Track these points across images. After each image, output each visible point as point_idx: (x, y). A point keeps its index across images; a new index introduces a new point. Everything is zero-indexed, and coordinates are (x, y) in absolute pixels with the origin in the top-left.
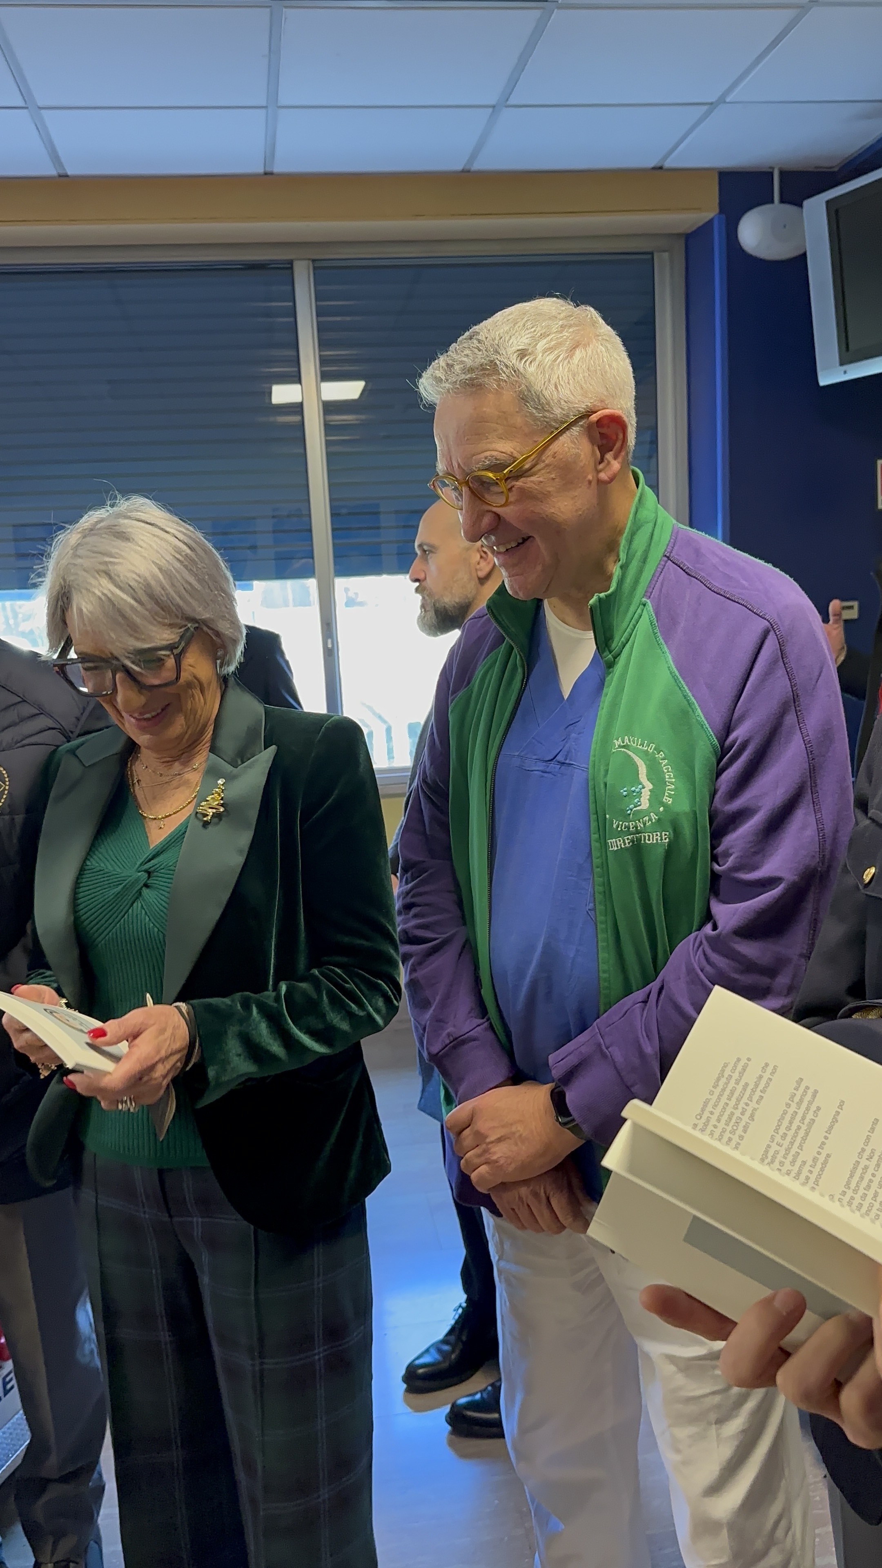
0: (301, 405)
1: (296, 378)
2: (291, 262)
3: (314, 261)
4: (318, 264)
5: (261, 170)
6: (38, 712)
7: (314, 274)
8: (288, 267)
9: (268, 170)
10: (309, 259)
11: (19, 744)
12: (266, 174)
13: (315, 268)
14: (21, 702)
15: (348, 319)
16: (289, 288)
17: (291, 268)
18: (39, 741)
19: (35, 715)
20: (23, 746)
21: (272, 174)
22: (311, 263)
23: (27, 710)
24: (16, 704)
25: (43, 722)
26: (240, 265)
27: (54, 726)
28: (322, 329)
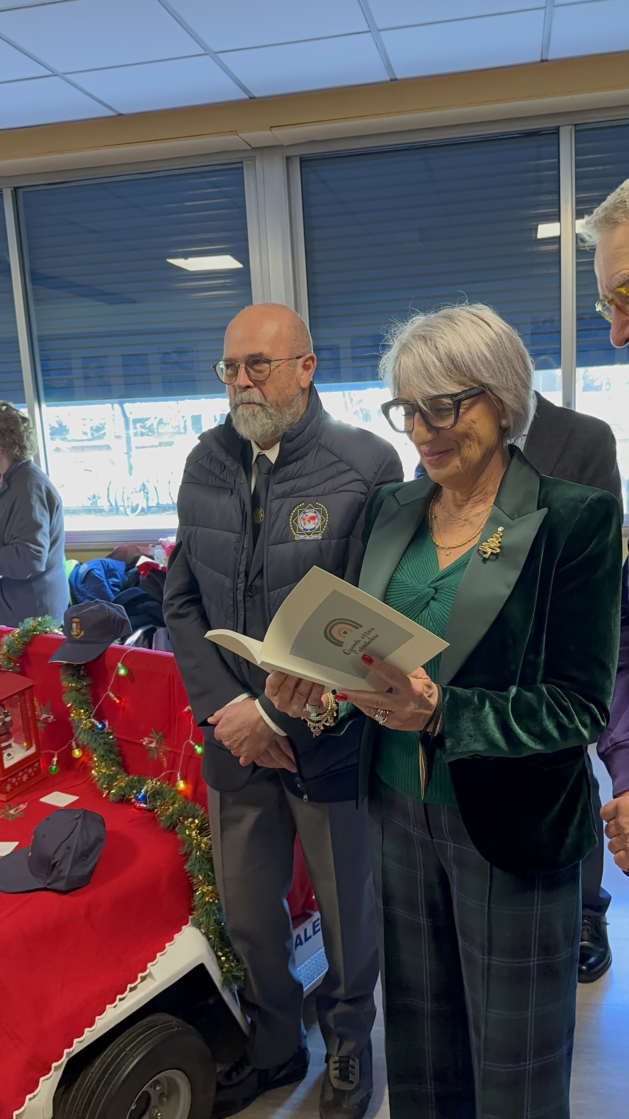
0: (559, 238)
1: (556, 217)
2: (558, 128)
3: (575, 125)
4: (578, 128)
5: (539, 59)
6: (350, 468)
7: (575, 135)
8: (556, 132)
9: (544, 58)
10: (572, 125)
11: (335, 490)
12: (542, 61)
13: (576, 131)
14: (338, 461)
15: (600, 168)
16: (556, 148)
17: (558, 133)
18: (349, 489)
19: (347, 470)
20: (339, 492)
21: (547, 61)
22: (573, 127)
23: (343, 467)
24: (335, 462)
25: (353, 475)
26: (520, 134)
27: (359, 478)
28: (578, 177)
